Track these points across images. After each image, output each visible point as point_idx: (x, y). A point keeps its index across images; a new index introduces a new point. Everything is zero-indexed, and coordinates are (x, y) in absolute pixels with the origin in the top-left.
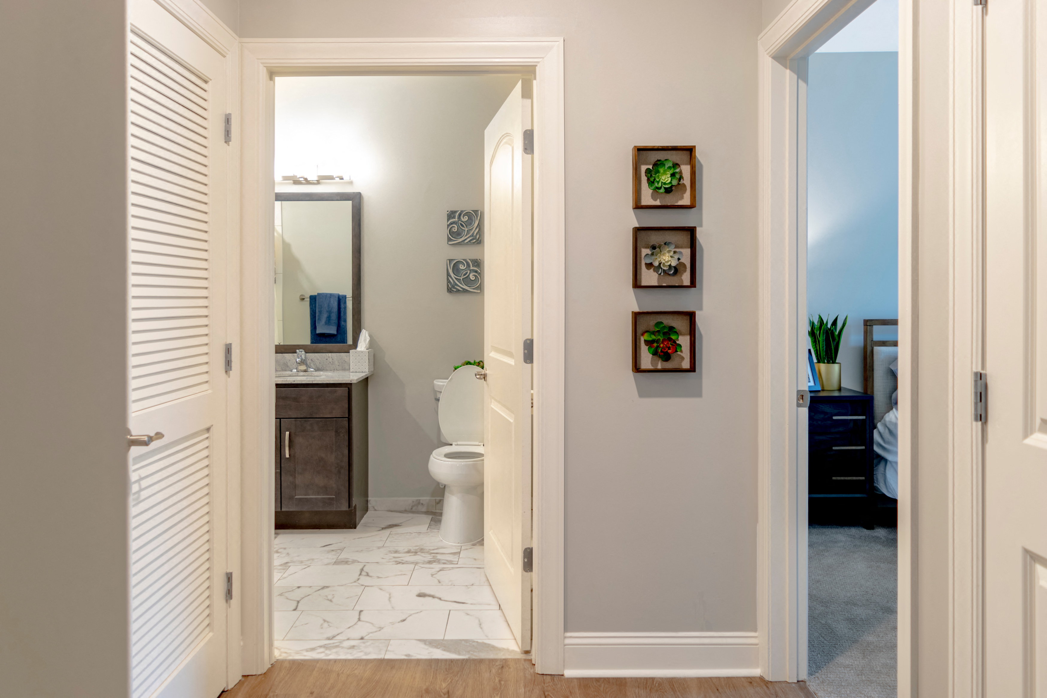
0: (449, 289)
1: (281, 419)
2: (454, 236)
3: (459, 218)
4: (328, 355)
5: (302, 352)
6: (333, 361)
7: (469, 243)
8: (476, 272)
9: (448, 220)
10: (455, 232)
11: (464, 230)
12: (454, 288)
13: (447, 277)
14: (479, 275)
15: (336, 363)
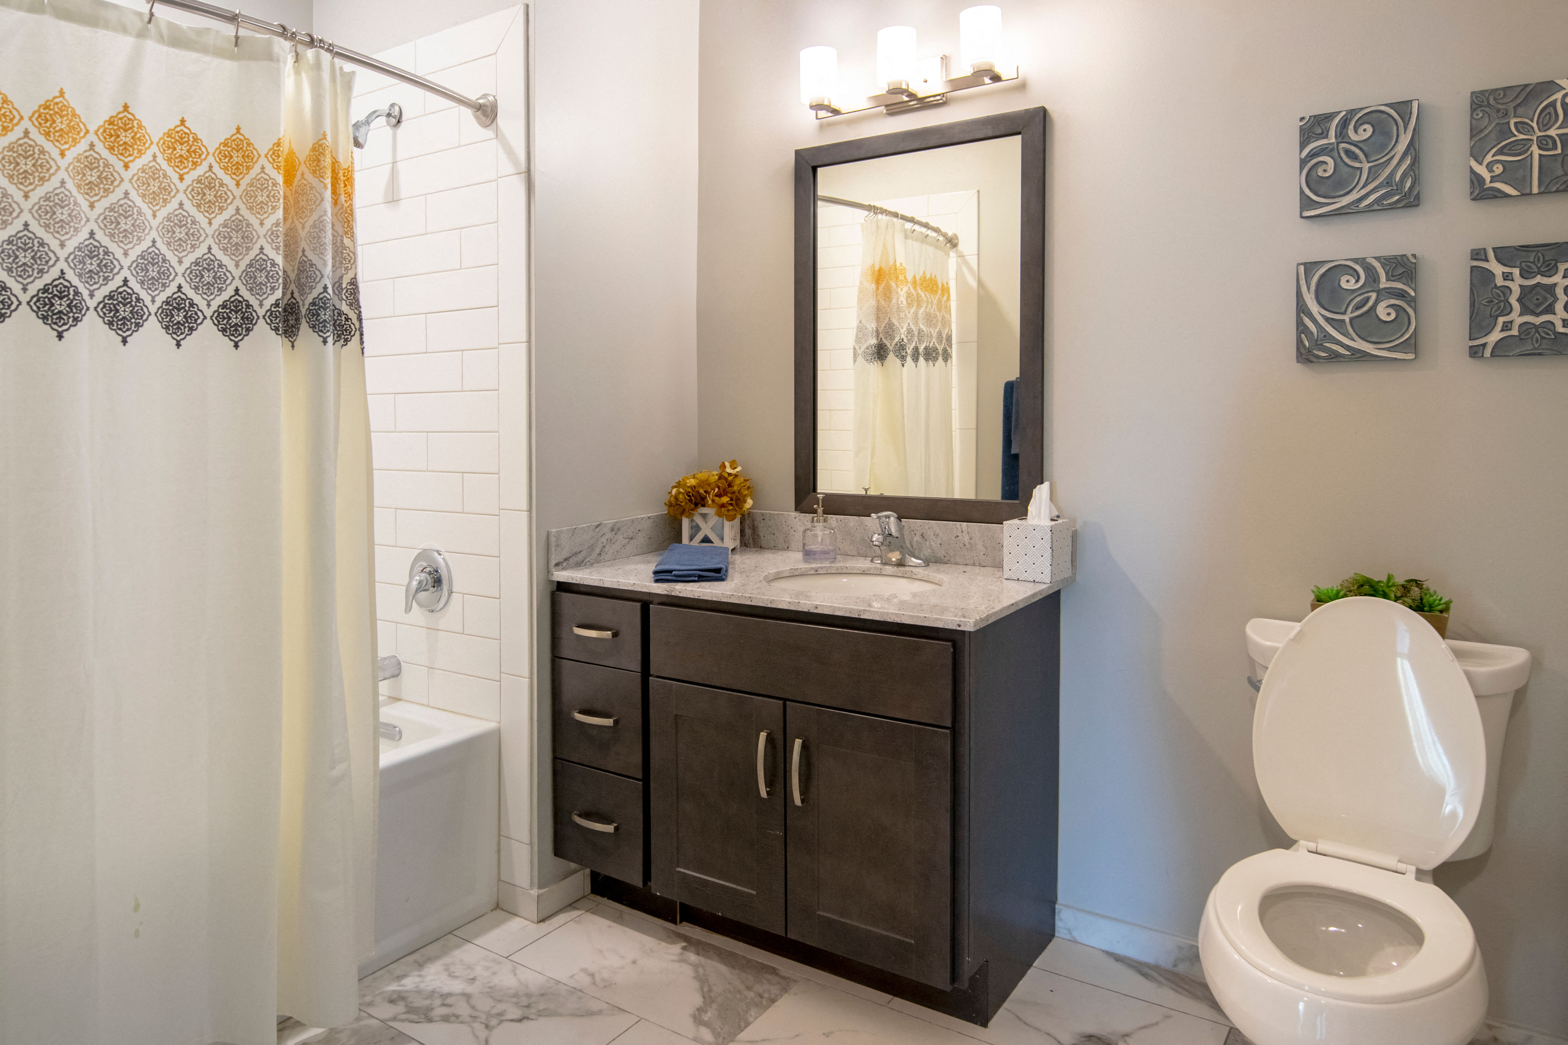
0: (1303, 351)
1: (787, 702)
2: (1322, 190)
3: (1341, 134)
4: (961, 525)
5: (888, 517)
6: (972, 542)
7: (1376, 207)
8: (1402, 295)
9: (1303, 146)
10: (1328, 178)
11: (1358, 168)
12: (1320, 350)
13: (1298, 315)
14: (1410, 306)
15: (980, 547)
